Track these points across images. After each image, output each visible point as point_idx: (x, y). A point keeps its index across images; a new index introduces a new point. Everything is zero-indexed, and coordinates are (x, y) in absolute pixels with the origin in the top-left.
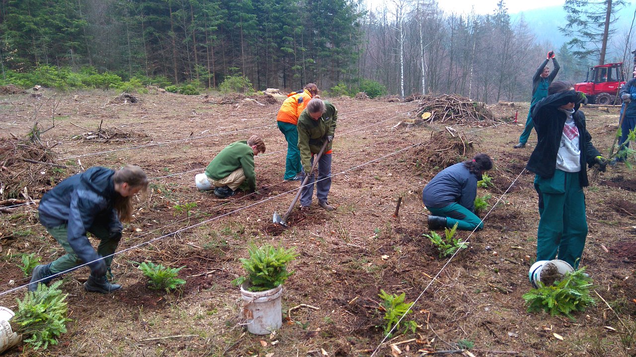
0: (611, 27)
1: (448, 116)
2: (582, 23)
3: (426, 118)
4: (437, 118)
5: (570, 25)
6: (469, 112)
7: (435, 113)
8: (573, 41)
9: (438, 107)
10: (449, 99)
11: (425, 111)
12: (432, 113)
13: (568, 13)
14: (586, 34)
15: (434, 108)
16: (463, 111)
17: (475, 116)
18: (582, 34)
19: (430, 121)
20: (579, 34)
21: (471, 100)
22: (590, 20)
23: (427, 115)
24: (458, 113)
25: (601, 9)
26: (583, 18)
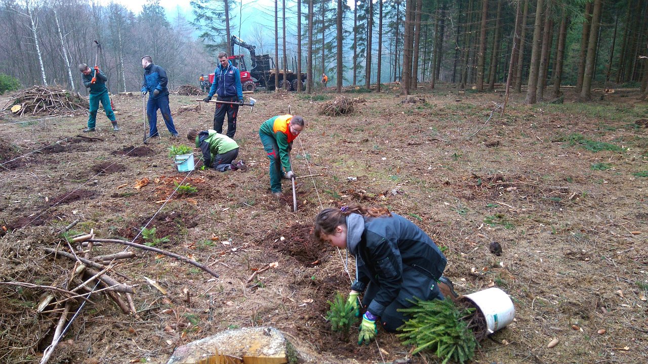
0: (231, 23)
1: (39, 107)
2: (208, 18)
3: (16, 111)
4: (28, 110)
5: (198, 20)
6: (62, 102)
7: (25, 105)
8: (204, 34)
9: (29, 99)
10: (40, 91)
11: (15, 104)
12: (23, 105)
13: (194, 9)
14: (213, 28)
15: (24, 100)
16: (56, 102)
17: (69, 106)
18: (210, 29)
19: (20, 114)
20: (207, 28)
21: (63, 91)
22: (214, 16)
23: (17, 108)
24: (51, 104)
25: (219, 6)
26: (209, 14)
